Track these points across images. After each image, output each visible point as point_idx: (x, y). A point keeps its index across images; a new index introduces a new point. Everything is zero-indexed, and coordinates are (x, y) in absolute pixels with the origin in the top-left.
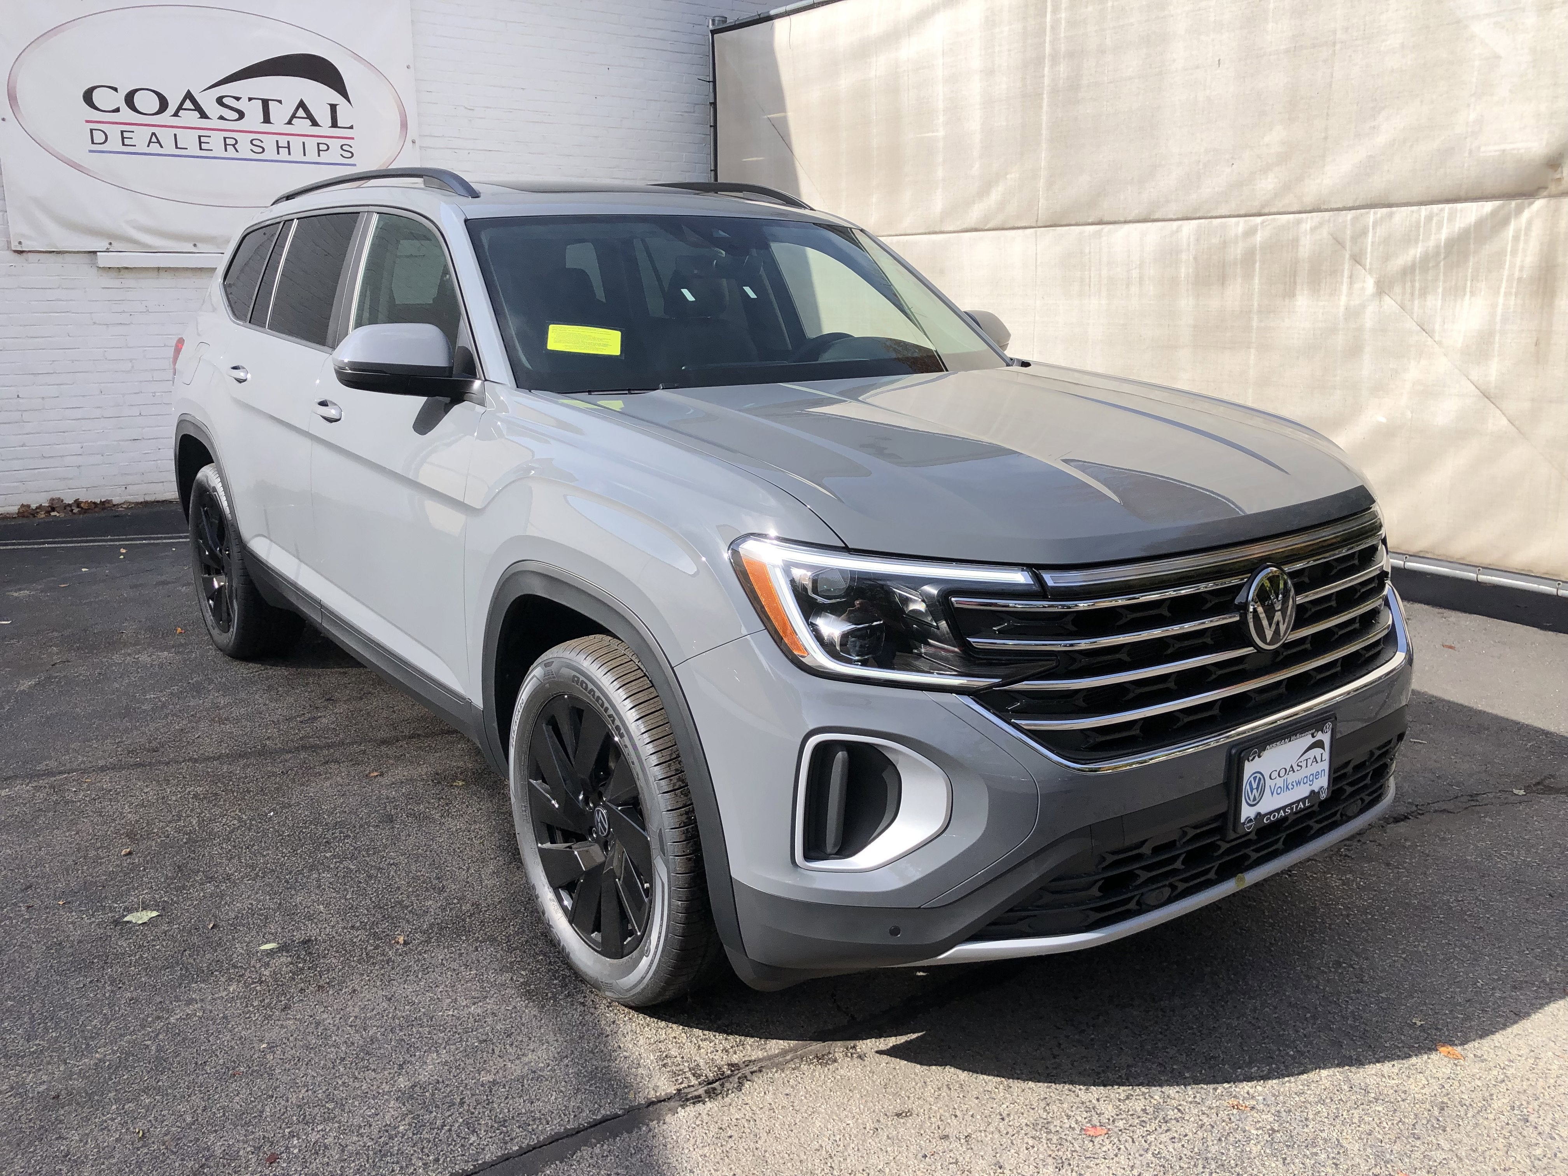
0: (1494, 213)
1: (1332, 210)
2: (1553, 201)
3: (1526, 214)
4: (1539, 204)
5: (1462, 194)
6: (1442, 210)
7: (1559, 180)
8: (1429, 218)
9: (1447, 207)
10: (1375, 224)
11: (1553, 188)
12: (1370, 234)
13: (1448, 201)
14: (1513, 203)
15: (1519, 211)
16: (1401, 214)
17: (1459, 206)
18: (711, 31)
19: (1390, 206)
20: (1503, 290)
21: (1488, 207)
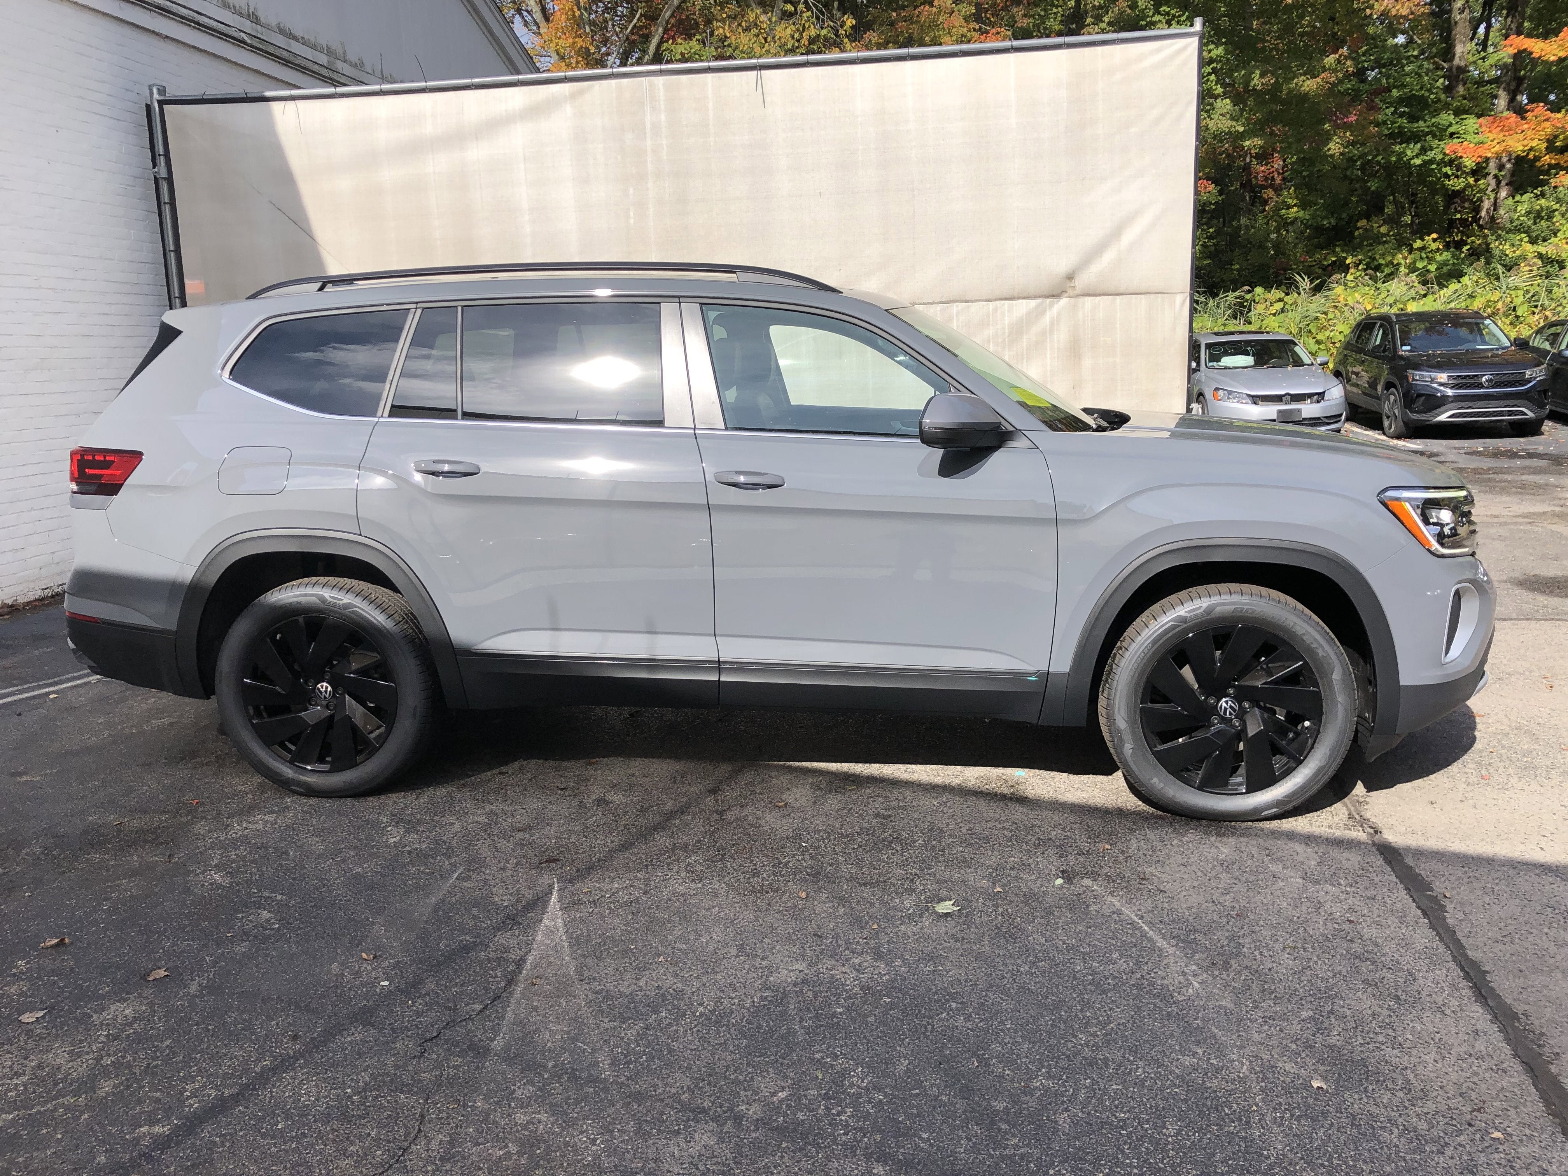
0: (1037, 307)
1: (925, 304)
2: (1072, 300)
3: (1056, 308)
4: (1063, 301)
5: (1016, 295)
6: (1003, 305)
7: (1074, 287)
8: (995, 310)
9: (1007, 303)
10: (958, 314)
11: (1071, 292)
12: (955, 321)
13: (1006, 299)
14: (1048, 301)
15: (1051, 305)
16: (975, 306)
17: (1014, 302)
18: (159, 102)
19: (967, 301)
20: (1048, 356)
21: (1033, 303)
